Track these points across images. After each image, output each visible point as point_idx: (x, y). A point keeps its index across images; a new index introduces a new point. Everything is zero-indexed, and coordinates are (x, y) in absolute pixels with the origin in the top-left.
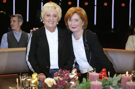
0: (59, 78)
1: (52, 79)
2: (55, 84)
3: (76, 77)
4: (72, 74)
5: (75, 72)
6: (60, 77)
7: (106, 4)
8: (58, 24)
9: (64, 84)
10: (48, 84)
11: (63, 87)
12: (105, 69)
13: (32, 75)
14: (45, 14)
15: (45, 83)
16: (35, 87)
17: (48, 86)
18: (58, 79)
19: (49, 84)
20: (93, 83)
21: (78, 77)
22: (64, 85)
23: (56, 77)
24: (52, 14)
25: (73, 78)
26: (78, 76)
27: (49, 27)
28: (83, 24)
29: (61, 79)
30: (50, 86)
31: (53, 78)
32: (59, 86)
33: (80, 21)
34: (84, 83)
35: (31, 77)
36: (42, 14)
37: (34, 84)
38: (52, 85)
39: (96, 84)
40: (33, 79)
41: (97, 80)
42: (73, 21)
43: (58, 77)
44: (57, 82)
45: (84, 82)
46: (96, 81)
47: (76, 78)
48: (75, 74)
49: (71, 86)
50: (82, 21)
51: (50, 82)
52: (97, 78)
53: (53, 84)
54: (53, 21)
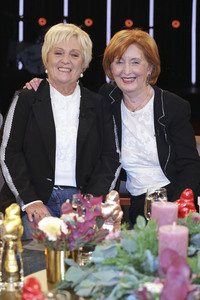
0: (75, 218)
1: (56, 219)
2: (66, 231)
3: (116, 212)
4: (108, 205)
5: (115, 200)
6: (77, 215)
7: (176, 24)
8: (82, 75)
9: (90, 232)
10: (48, 234)
11: (86, 241)
12: (191, 192)
13: (7, 210)
14: (50, 50)
15: (39, 230)
16: (14, 240)
17: (47, 238)
18: (72, 219)
19: (52, 233)
20: (164, 230)
21: (121, 213)
22: (89, 235)
23: (67, 213)
24: (67, 49)
25: (111, 215)
26: (123, 210)
27: (58, 80)
28: (149, 73)
29: (81, 219)
30: (52, 238)
31: (59, 216)
32: (75, 237)
33: (144, 63)
34: (139, 229)
35: (4, 214)
36: (45, 50)
37: (12, 233)
38: (58, 236)
39: (173, 233)
40: (9, 220)
41: (174, 224)
42: (127, 64)
43: (72, 215)
44: (69, 228)
45: (140, 226)
46: (171, 224)
47: (117, 215)
48: (116, 205)
49: (107, 238)
50: (147, 64)
51: (53, 229)
52: (172, 215)
53: (60, 233)
54: (69, 66)
